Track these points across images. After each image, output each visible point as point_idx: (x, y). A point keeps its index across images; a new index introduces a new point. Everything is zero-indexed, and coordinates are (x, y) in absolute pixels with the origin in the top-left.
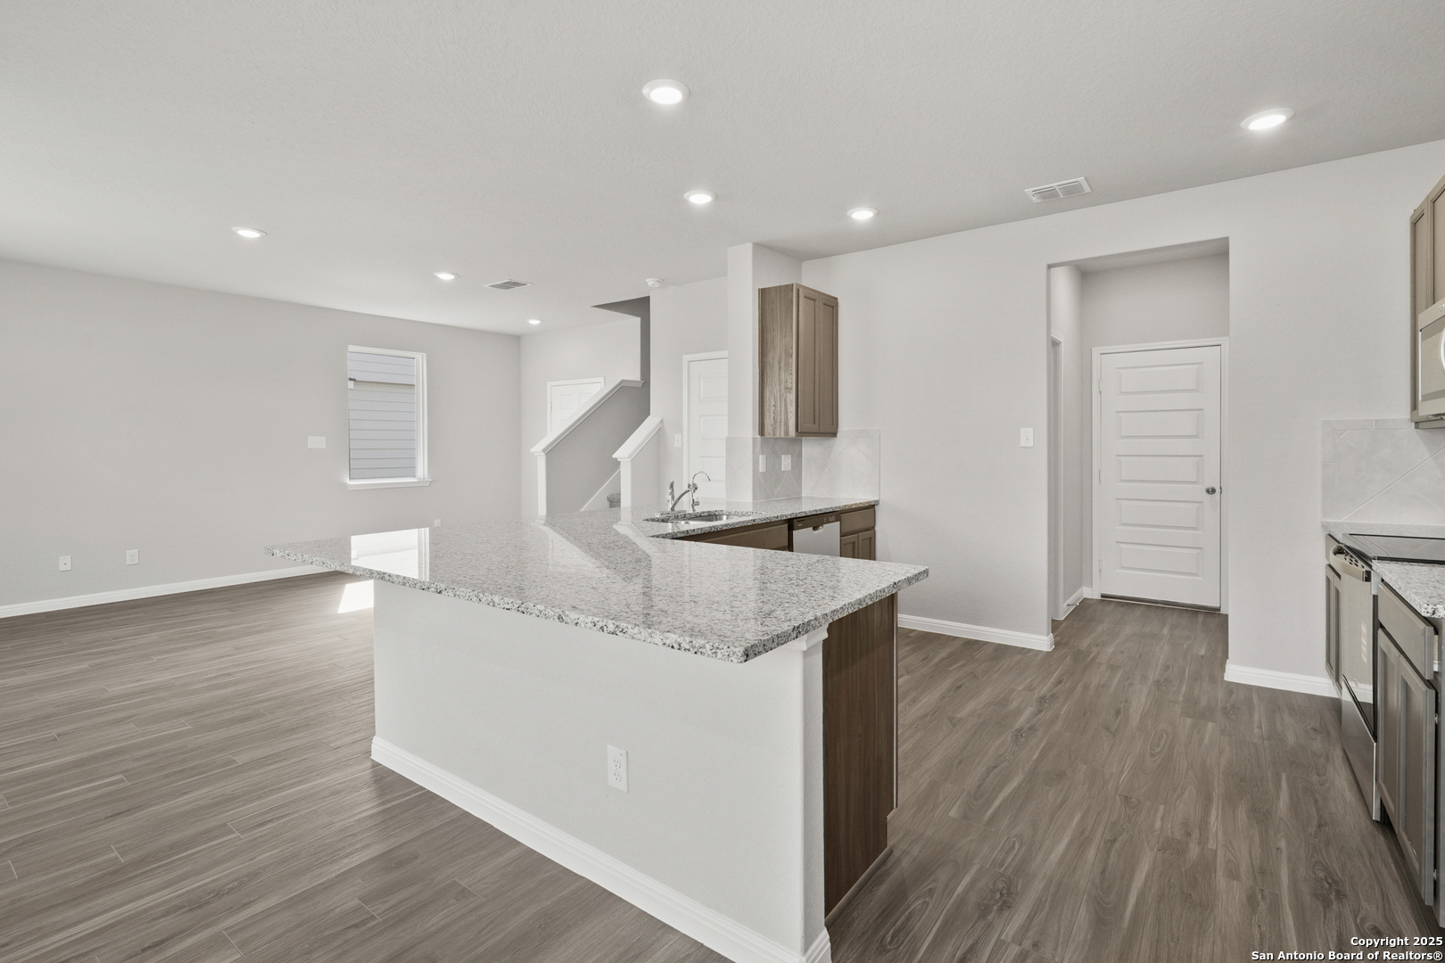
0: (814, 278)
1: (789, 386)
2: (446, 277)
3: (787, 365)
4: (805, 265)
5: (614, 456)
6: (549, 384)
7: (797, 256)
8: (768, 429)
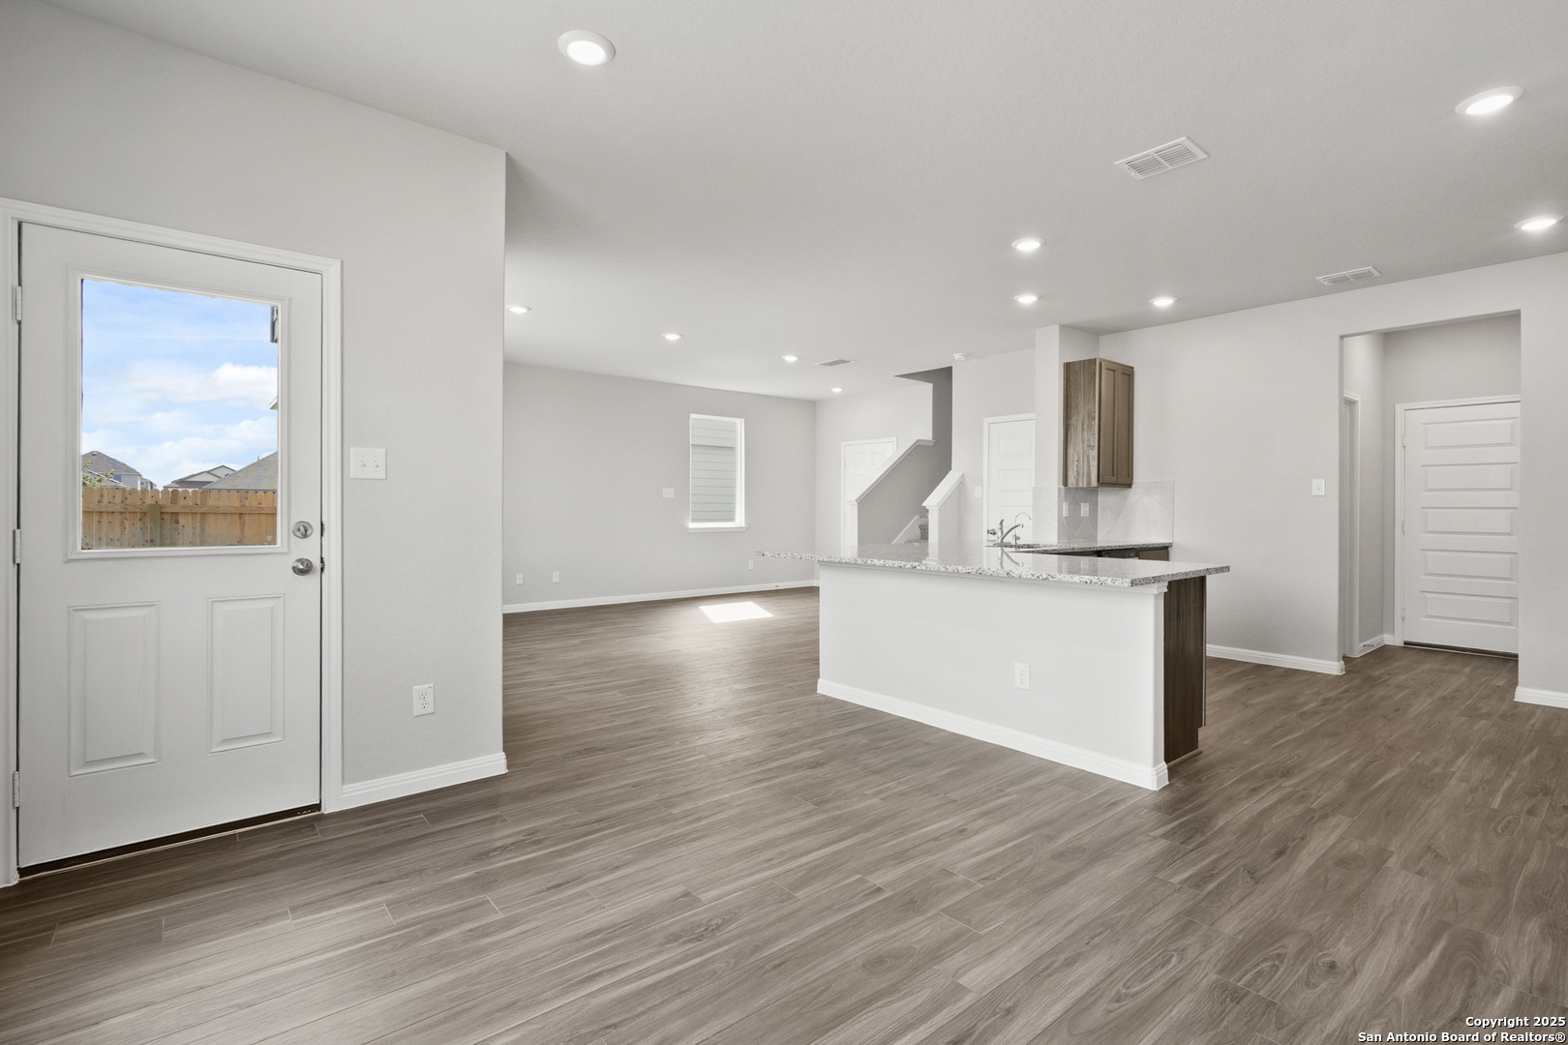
0: (1111, 352)
1: (1092, 444)
2: (791, 359)
3: (1090, 427)
4: (1103, 339)
5: (923, 505)
6: (843, 444)
7: (1095, 332)
8: (1071, 481)
